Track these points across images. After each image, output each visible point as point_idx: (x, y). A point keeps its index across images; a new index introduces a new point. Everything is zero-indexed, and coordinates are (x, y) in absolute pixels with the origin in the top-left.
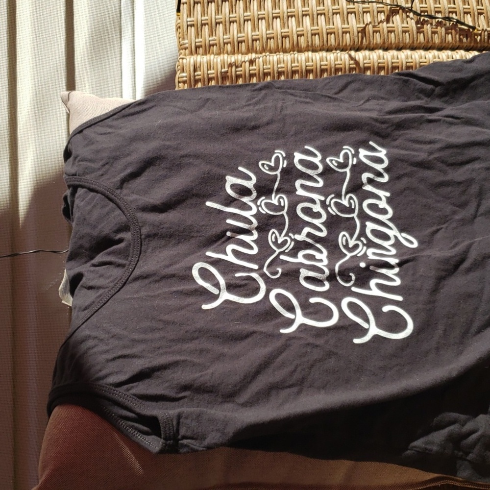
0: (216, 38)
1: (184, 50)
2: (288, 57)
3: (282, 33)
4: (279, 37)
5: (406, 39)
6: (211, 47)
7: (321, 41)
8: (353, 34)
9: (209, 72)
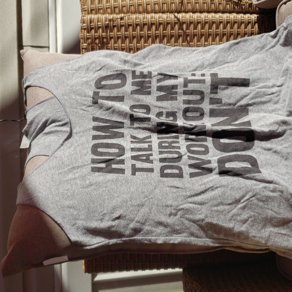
0: (102, 5)
1: (84, 12)
2: (141, 16)
3: (138, 3)
4: (137, 5)
5: (205, 7)
6: (100, 10)
7: (159, 7)
8: (177, 4)
9: (98, 24)
